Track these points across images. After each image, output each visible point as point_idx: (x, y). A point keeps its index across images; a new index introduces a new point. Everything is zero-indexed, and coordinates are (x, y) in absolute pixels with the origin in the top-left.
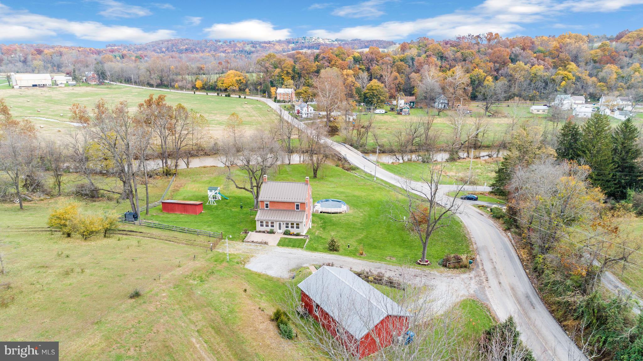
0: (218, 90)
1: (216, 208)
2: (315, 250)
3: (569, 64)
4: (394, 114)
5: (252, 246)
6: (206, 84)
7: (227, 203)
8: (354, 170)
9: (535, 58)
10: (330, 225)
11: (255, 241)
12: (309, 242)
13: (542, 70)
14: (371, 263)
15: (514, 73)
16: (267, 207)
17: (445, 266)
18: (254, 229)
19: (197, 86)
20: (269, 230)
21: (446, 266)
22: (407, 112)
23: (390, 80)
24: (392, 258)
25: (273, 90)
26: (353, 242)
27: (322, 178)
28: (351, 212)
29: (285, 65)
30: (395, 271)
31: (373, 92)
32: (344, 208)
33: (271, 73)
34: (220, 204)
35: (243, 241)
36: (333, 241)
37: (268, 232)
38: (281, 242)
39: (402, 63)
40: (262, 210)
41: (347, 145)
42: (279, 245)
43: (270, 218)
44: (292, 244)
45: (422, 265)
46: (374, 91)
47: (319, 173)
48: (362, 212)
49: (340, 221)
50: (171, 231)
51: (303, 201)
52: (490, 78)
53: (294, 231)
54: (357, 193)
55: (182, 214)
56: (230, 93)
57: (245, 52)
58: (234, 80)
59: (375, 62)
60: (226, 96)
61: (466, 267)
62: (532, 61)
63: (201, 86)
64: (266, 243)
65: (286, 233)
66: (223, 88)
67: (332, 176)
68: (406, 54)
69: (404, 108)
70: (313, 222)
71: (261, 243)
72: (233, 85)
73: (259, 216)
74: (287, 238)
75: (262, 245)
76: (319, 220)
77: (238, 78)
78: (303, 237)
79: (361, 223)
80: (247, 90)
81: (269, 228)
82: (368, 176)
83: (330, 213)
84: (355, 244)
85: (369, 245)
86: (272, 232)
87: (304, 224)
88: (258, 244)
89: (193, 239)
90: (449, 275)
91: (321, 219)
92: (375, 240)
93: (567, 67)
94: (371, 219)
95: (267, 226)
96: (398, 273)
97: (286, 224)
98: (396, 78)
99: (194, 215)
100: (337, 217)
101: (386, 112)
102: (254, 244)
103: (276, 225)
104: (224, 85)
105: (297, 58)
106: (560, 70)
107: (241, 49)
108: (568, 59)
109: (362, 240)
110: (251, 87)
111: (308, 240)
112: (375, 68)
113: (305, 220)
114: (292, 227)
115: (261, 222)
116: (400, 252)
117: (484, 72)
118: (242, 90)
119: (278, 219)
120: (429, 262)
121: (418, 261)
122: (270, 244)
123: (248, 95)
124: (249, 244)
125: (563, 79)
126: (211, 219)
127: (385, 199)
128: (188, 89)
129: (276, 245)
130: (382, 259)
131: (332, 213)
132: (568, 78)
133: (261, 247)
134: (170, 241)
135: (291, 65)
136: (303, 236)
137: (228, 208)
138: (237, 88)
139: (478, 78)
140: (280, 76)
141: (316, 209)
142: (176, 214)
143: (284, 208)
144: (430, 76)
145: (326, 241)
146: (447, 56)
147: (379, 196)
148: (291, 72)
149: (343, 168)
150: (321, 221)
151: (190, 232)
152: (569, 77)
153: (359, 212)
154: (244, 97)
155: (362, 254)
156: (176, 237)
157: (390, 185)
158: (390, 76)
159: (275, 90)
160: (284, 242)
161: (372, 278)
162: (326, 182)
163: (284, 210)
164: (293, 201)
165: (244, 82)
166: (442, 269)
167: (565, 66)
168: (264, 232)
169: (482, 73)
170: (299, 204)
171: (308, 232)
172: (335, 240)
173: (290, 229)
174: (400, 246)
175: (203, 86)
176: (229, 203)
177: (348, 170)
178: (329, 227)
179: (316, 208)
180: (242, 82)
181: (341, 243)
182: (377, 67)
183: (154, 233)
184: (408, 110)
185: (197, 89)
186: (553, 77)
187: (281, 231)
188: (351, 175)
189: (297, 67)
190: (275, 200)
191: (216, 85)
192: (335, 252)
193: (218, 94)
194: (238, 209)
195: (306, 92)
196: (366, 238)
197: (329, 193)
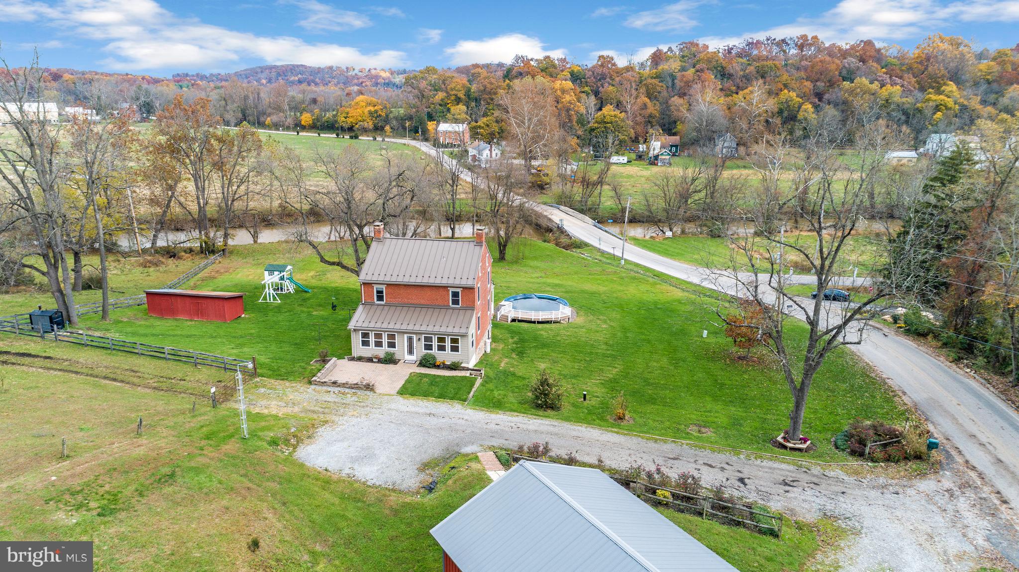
0: (338, 129)
1: (279, 309)
2: (497, 405)
3: (945, 84)
4: (643, 165)
5: (331, 396)
6: (318, 120)
7: (304, 300)
8: (579, 247)
9: (886, 73)
10: (535, 347)
11: (341, 380)
12: (482, 385)
13: (900, 93)
14: (651, 444)
15: (851, 98)
16: (380, 298)
17: (858, 453)
18: (345, 352)
19: (303, 123)
20: (382, 355)
21: (861, 455)
22: (667, 161)
23: (636, 108)
24: (703, 430)
25: (431, 125)
26: (594, 387)
27: (516, 261)
28: (580, 320)
29: (453, 85)
30: (723, 469)
31: (605, 127)
32: (564, 311)
33: (429, 100)
34: (288, 301)
35: (310, 383)
36: (544, 382)
37: (380, 361)
38: (409, 385)
39: (656, 81)
40: (368, 307)
41: (562, 208)
42: (403, 392)
43: (385, 325)
44: (437, 391)
45: (792, 449)
46: (608, 125)
47: (509, 252)
48: (605, 322)
49: (559, 338)
50: (129, 355)
51: (470, 283)
52: (808, 107)
53: (447, 357)
54: (589, 287)
55: (191, 320)
56: (358, 133)
57: (394, 84)
58: (366, 111)
59: (608, 79)
60: (351, 137)
61: (918, 457)
62: (880, 79)
63: (311, 122)
64: (369, 387)
65: (425, 362)
66: (346, 126)
67: (535, 258)
68: (660, 68)
69: (662, 154)
70: (494, 339)
71: (355, 387)
72: (364, 121)
73: (359, 318)
74: (426, 375)
75: (359, 392)
76: (509, 335)
77: (372, 109)
78: (467, 374)
79: (606, 344)
80: (387, 128)
81: (381, 352)
82: (607, 258)
83: (534, 322)
84: (600, 391)
85: (634, 393)
86: (390, 360)
87: (470, 340)
88: (347, 390)
89: (180, 375)
90: (882, 480)
91: (513, 333)
92: (647, 382)
93: (942, 89)
94: (628, 335)
95: (379, 344)
96: (730, 472)
97: (426, 339)
98: (645, 106)
99: (218, 323)
100: (551, 330)
101: (629, 162)
102: (337, 390)
103: (402, 343)
104: (350, 120)
105: (473, 75)
106: (929, 93)
107: (387, 81)
108: (943, 76)
109: (614, 381)
110: (394, 122)
111: (479, 381)
112: (608, 89)
113: (472, 330)
114: (442, 348)
115: (365, 335)
116: (721, 414)
117: (797, 96)
118: (378, 129)
119: (404, 327)
120: (809, 443)
121: (779, 439)
122: (379, 389)
123: (389, 136)
124: (325, 388)
125: (937, 108)
126: (253, 331)
127: (650, 297)
128: (288, 128)
129: (394, 391)
130: (678, 432)
131: (539, 322)
132: (946, 107)
133: (355, 398)
134: (115, 380)
135: (464, 86)
136: (468, 369)
137: (305, 310)
138: (371, 125)
139: (789, 106)
140: (443, 104)
141: (503, 313)
142: (176, 320)
143: (422, 302)
144: (704, 101)
145: (526, 382)
146: (732, 71)
147: (634, 292)
148: (463, 97)
149: (557, 245)
150: (512, 338)
151: (177, 356)
152: (948, 104)
153: (599, 322)
154: (381, 139)
155: (621, 418)
156: (136, 369)
157: (655, 273)
158: (635, 102)
159: (434, 126)
160: (418, 384)
161: (667, 494)
162: (525, 269)
163: (422, 306)
164: (444, 282)
165: (383, 114)
166: (855, 463)
167: (939, 88)
168: (370, 360)
169: (795, 98)
170: (459, 290)
171: (481, 362)
172: (551, 381)
173: (435, 351)
174: (715, 399)
175: (314, 123)
176: (309, 299)
177: (567, 247)
178: (533, 350)
179: (503, 311)
180: (380, 116)
181: (564, 388)
182: (611, 88)
183: (81, 360)
184: (668, 157)
185: (304, 128)
186: (919, 105)
187: (413, 358)
188: (574, 257)
189: (474, 88)
190: (400, 280)
191: (336, 121)
192: (550, 412)
193: (338, 135)
194: (326, 312)
195: (488, 126)
196: (625, 377)
197: (531, 285)
